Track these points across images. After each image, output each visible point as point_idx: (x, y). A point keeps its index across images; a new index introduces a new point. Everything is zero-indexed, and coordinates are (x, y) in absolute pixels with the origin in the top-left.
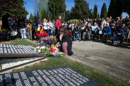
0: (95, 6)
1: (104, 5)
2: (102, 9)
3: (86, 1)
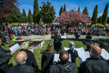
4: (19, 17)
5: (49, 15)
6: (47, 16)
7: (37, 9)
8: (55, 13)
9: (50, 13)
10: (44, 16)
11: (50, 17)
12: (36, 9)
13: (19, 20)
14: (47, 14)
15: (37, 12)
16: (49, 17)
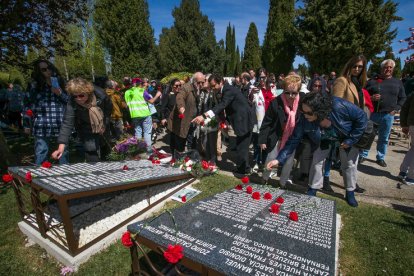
0: (229, 29)
1: (253, 28)
2: (247, 40)
3: (206, 17)
4: (206, 53)
5: (353, 28)
6: (338, 34)
7: (283, 9)
8: (392, 11)
9: (358, 17)
10: (321, 37)
11: (355, 42)
12: (282, 7)
13: (206, 64)
14: (339, 23)
15: (282, 24)
16: (349, 41)
